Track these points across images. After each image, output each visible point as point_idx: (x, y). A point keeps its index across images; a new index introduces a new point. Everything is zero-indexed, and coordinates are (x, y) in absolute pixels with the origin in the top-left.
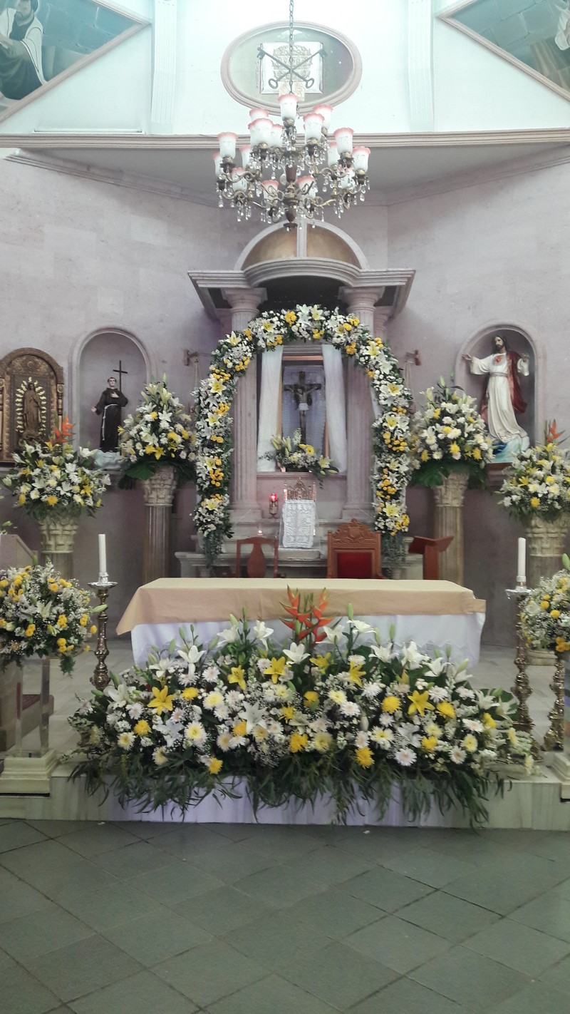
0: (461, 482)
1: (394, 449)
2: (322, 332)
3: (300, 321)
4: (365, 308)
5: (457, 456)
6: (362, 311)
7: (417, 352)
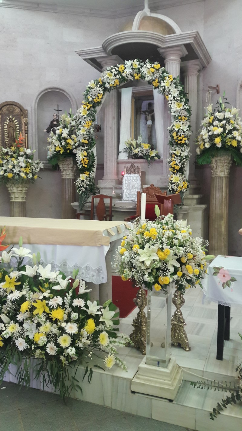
0: (225, 161)
1: (179, 142)
2: (140, 75)
3: (126, 70)
4: (172, 60)
5: (219, 145)
6: (171, 62)
7: (217, 86)
